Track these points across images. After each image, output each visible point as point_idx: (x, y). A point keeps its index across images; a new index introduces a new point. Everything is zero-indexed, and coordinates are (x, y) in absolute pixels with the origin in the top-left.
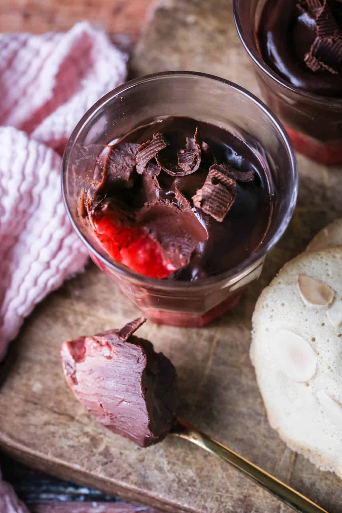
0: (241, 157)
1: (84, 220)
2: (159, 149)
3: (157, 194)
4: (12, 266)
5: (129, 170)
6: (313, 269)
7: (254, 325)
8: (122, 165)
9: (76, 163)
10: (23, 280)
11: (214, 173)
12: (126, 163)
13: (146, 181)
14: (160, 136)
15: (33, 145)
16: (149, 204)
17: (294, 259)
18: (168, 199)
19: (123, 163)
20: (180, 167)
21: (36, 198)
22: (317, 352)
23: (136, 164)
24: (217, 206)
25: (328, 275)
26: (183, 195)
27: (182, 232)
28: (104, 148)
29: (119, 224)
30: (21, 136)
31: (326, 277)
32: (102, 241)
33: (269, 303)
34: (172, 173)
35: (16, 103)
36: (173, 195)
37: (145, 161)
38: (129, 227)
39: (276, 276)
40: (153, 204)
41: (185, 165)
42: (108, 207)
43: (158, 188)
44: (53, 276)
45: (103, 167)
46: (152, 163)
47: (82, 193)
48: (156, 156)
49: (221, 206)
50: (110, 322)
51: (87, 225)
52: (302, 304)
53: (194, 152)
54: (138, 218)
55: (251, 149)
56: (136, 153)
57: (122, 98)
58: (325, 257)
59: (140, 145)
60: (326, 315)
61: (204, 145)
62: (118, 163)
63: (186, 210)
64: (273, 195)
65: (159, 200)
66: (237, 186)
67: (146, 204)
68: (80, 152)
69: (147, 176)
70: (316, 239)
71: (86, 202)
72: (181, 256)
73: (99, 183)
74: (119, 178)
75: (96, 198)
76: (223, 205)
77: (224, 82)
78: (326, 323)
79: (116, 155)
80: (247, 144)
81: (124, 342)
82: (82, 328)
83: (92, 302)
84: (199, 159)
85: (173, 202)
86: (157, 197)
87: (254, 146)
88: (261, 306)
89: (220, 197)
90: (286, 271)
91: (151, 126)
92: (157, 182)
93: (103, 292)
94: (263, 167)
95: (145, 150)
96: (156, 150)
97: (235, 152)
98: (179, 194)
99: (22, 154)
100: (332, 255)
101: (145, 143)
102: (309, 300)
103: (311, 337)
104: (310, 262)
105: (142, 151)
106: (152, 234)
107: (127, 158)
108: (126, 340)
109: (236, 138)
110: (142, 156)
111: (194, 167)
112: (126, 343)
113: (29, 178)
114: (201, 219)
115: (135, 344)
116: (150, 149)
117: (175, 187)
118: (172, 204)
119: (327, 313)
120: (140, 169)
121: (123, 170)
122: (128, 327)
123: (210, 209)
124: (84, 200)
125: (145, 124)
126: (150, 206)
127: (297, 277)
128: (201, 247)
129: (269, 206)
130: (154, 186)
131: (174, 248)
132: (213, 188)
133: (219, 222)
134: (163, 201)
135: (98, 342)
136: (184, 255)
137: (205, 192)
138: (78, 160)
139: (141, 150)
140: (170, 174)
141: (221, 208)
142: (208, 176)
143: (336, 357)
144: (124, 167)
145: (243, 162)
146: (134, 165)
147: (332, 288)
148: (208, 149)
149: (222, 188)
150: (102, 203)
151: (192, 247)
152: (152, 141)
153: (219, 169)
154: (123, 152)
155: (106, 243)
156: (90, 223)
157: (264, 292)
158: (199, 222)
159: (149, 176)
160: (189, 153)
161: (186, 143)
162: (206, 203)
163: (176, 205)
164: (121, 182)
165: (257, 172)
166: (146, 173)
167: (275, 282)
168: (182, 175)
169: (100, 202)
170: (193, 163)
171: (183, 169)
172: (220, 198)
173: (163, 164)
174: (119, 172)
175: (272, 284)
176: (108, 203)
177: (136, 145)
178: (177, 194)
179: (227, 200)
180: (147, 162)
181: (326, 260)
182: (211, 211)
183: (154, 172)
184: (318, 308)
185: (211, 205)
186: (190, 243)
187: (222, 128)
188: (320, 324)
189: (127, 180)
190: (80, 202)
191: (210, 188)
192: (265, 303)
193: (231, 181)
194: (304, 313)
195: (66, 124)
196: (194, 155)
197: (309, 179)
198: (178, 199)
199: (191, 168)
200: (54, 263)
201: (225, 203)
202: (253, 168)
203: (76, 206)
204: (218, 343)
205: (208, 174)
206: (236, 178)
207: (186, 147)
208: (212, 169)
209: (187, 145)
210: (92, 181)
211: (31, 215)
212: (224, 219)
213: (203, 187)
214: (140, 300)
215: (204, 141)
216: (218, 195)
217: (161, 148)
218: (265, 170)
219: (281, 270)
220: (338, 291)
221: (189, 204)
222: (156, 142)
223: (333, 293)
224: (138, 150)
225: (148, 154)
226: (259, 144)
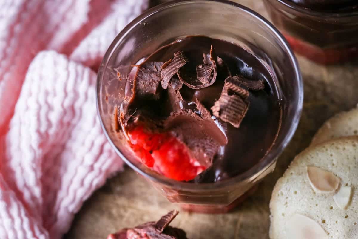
0: (251, 68)
1: (118, 134)
2: (180, 66)
3: (181, 105)
4: (62, 171)
5: (155, 85)
6: (320, 160)
7: (271, 211)
8: (149, 81)
9: (108, 84)
10: (71, 182)
11: (229, 86)
12: (153, 80)
13: (170, 93)
14: (180, 54)
15: (72, 66)
16: (175, 114)
17: (303, 152)
18: (190, 109)
19: (150, 80)
20: (199, 81)
21: (78, 111)
22: (328, 232)
23: (161, 80)
24: (234, 115)
25: (333, 165)
26: (203, 106)
27: (205, 135)
28: (132, 68)
29: (150, 131)
30: (62, 59)
31: (332, 167)
32: (135, 151)
33: (283, 191)
34: (193, 87)
35: (57, 28)
36: (194, 105)
37: (168, 77)
38: (159, 133)
39: (288, 168)
40: (178, 114)
41: (204, 79)
42: (140, 119)
43: (181, 100)
44: (96, 177)
45: (132, 84)
46: (174, 78)
47: (115, 110)
48: (178, 72)
49: (237, 114)
50: (148, 213)
51: (121, 138)
52: (312, 191)
53: (210, 66)
54: (166, 125)
55: (260, 61)
56: (160, 71)
57: (145, 24)
58: (329, 150)
59: (163, 63)
60: (334, 200)
61: (219, 59)
62: (145, 80)
63: (206, 118)
64: (281, 100)
65: (183, 110)
66: (249, 95)
67: (172, 114)
68: (111, 74)
69: (171, 89)
70: (320, 131)
71: (119, 117)
72: (205, 155)
73: (130, 98)
74: (147, 92)
75: (128, 112)
76: (239, 113)
77: (233, 5)
78: (333, 207)
79: (143, 73)
80: (256, 56)
81: (160, 234)
82: (125, 219)
83: (132, 196)
84: (216, 73)
85: (195, 112)
86: (181, 108)
87: (263, 58)
88: (277, 194)
89: (236, 106)
90: (297, 163)
91: (171, 45)
92: (180, 95)
93: (141, 187)
94: (271, 75)
95: (168, 67)
96: (178, 67)
97: (246, 64)
98: (199, 105)
99: (63, 74)
100: (336, 147)
101: (167, 61)
102: (318, 187)
103: (322, 219)
104: (317, 154)
105: (165, 69)
106: (179, 137)
107: (153, 75)
108: (162, 232)
109: (246, 51)
110: (166, 73)
111: (211, 80)
112: (162, 235)
113: (71, 95)
114: (221, 126)
115: (170, 235)
116: (172, 66)
117: (196, 99)
118: (194, 113)
119: (334, 197)
120: (165, 85)
121: (150, 86)
122: (163, 220)
123: (228, 117)
124: (117, 116)
125: (168, 44)
126: (175, 115)
127: (306, 168)
128: (222, 151)
129: (279, 111)
130: (178, 98)
131: (199, 148)
132: (229, 99)
133: (236, 128)
134: (186, 111)
135: (138, 234)
136: (208, 154)
137: (222, 102)
138: (110, 81)
139: (164, 67)
140: (191, 88)
141: (237, 116)
142: (224, 88)
143: (344, 236)
144: (151, 82)
145: (254, 72)
146: (159, 80)
147: (337, 176)
148: (223, 63)
149: (237, 98)
150: (133, 116)
151: (214, 147)
152: (174, 59)
153: (233, 82)
154: (149, 70)
155: (139, 153)
156: (123, 135)
157: (278, 182)
158: (219, 129)
159: (173, 89)
160: (206, 68)
161: (204, 58)
162: (224, 112)
163: (198, 114)
164: (149, 95)
165: (267, 80)
166: (170, 87)
167: (288, 173)
168: (202, 88)
169: (131, 116)
170: (210, 77)
171: (202, 82)
172: (236, 108)
173: (184, 79)
174: (147, 87)
175: (285, 175)
176: (138, 115)
177: (160, 64)
178: (198, 105)
179: (242, 108)
180: (171, 78)
181: (331, 151)
182: (229, 120)
183: (176, 86)
184: (326, 194)
185: (228, 114)
186: (212, 144)
187: (234, 44)
188: (329, 208)
189: (154, 94)
190: (113, 118)
191: (226, 99)
192: (279, 192)
193: (244, 91)
194: (314, 198)
195: (99, 45)
196: (210, 69)
197: (311, 78)
198: (200, 109)
199: (209, 81)
200: (97, 166)
201: (240, 111)
202: (263, 78)
203: (111, 122)
204: (242, 226)
205: (223, 86)
206: (248, 87)
207: (203, 62)
208: (227, 82)
209: (204, 60)
210: (124, 97)
211: (75, 126)
212: (241, 125)
213: (221, 98)
214: (171, 198)
215: (218, 56)
216: (234, 105)
217: (182, 65)
218: (273, 78)
219: (292, 162)
220: (343, 178)
221: (209, 113)
222: (177, 60)
223: (338, 181)
224: (162, 68)
225: (171, 71)
226: (266, 56)
